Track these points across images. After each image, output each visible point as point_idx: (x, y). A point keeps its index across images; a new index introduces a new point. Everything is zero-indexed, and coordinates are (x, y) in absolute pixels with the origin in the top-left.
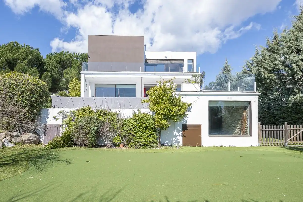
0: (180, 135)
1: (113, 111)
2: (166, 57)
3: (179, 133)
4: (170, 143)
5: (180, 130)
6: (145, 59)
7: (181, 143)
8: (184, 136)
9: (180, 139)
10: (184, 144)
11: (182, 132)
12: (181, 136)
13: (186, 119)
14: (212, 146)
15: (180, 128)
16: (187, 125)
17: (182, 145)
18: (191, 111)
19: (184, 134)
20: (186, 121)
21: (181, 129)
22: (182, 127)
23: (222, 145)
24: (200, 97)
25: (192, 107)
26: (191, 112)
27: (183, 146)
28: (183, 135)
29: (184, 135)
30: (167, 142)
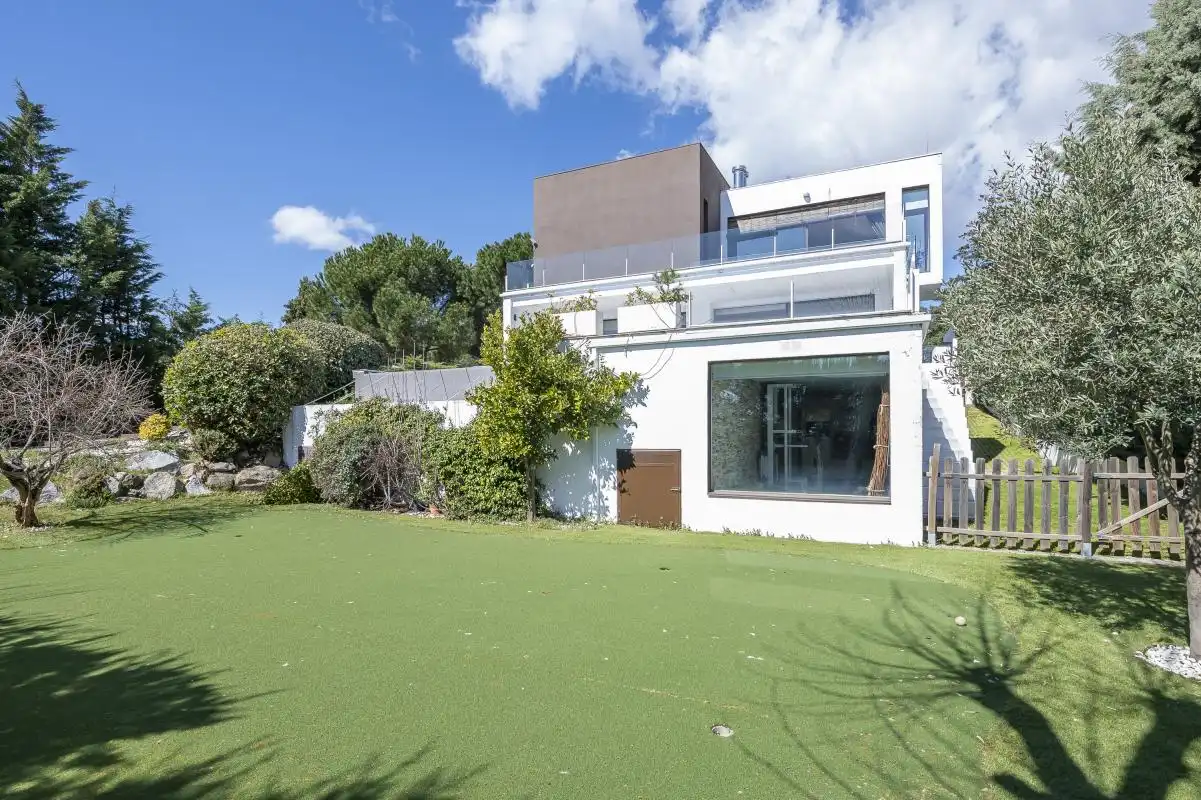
0: (612, 485)
1: (431, 409)
2: (807, 197)
3: (607, 479)
4: (580, 510)
5: (610, 468)
6: (729, 218)
7: (613, 514)
8: (621, 489)
9: (611, 496)
10: (623, 518)
11: (615, 475)
12: (614, 488)
13: (631, 430)
14: (720, 530)
15: (609, 463)
16: (632, 452)
17: (616, 520)
18: (645, 401)
19: (624, 481)
20: (630, 437)
21: (613, 466)
22: (618, 457)
23: (758, 531)
24: (678, 350)
25: (647, 389)
26: (644, 405)
27: (620, 522)
28: (620, 485)
29: (624, 485)
30: (571, 505)
